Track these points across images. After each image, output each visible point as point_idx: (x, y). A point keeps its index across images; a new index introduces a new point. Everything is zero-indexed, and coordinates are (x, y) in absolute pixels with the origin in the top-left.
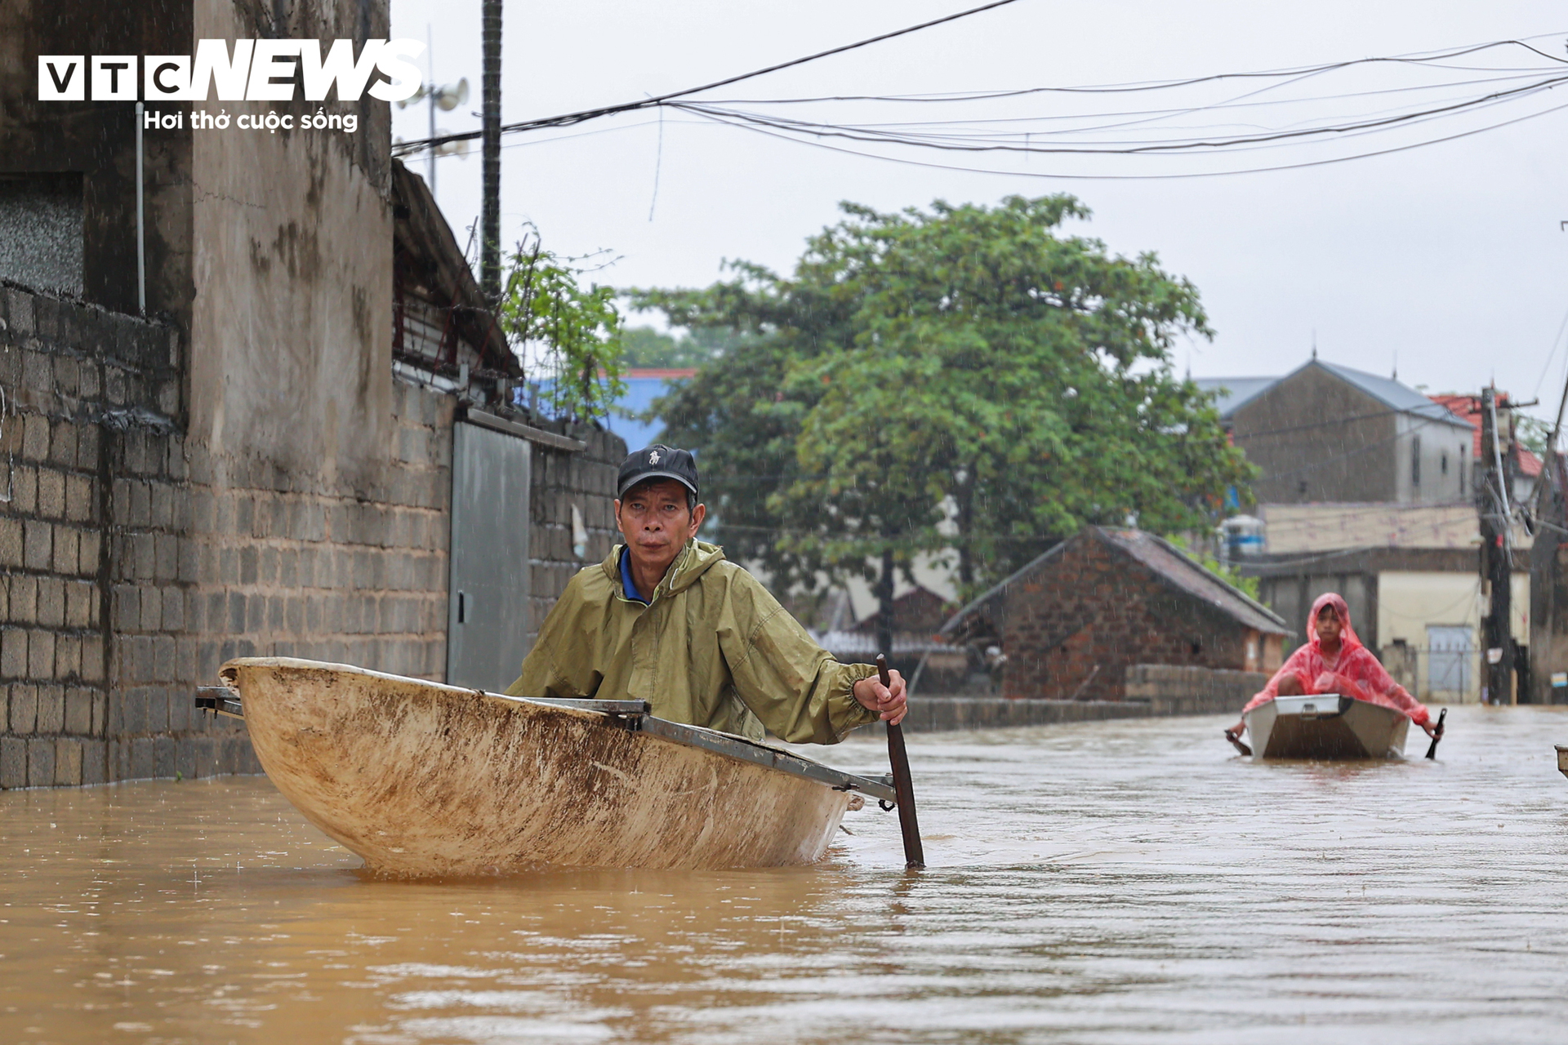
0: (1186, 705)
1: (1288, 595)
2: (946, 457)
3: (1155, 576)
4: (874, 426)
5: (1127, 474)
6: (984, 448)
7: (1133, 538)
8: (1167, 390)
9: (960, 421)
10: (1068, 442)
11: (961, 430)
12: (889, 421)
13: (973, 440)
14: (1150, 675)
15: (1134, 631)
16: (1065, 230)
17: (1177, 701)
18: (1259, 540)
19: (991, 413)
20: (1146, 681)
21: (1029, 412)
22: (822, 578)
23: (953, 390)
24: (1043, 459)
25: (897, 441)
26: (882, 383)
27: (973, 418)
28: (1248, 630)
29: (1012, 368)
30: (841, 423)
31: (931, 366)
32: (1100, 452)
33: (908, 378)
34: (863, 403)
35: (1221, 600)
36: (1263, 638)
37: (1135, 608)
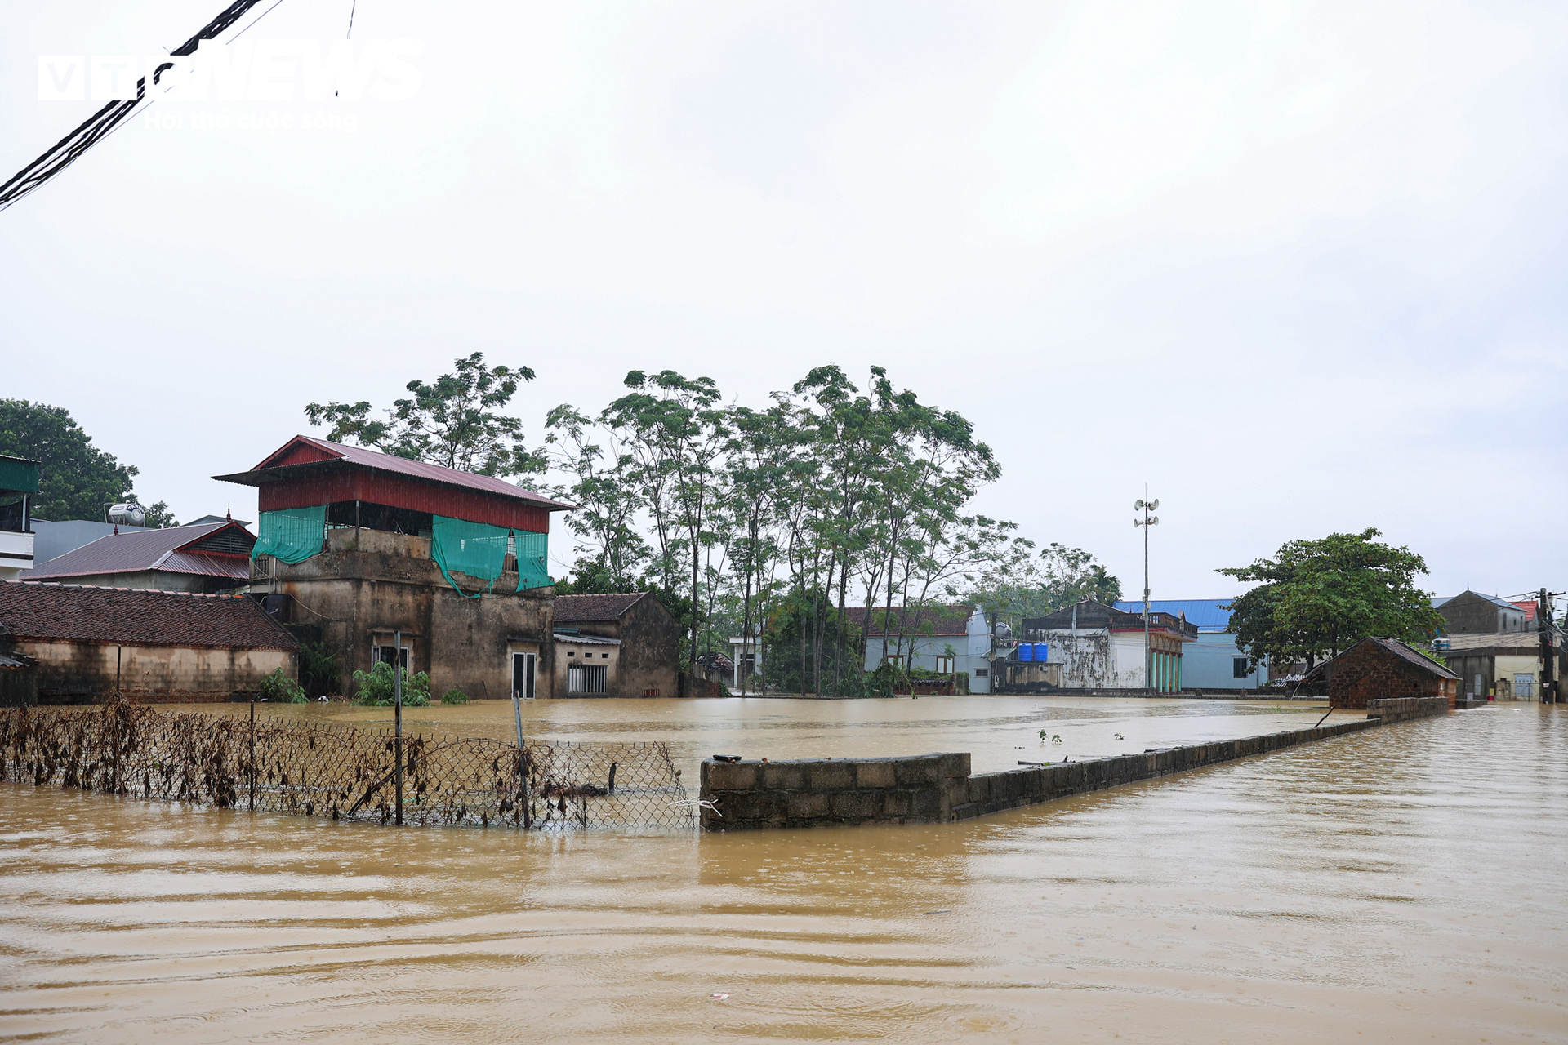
0: (1403, 716)
1: (1458, 664)
3: (1397, 656)
4: (1298, 608)
5: (1395, 622)
6: (1339, 613)
7: (1392, 643)
8: (1411, 593)
9: (1331, 604)
10: (1372, 611)
11: (1331, 607)
12: (1304, 605)
13: (1335, 611)
14: (1381, 705)
15: (1387, 678)
16: (1374, 540)
17: (1398, 715)
18: (1447, 645)
19: (1342, 601)
20: (1378, 708)
21: (1357, 600)
22: (1291, 658)
23: (1328, 595)
24: (1363, 616)
25: (1308, 612)
26: (1303, 594)
27: (1335, 603)
28: (1440, 678)
29: (1351, 586)
30: (1287, 606)
31: (1320, 586)
32: (1382, 615)
33: (1312, 591)
34: (1295, 599)
35: (1429, 666)
36: (1447, 681)
37: (1388, 669)
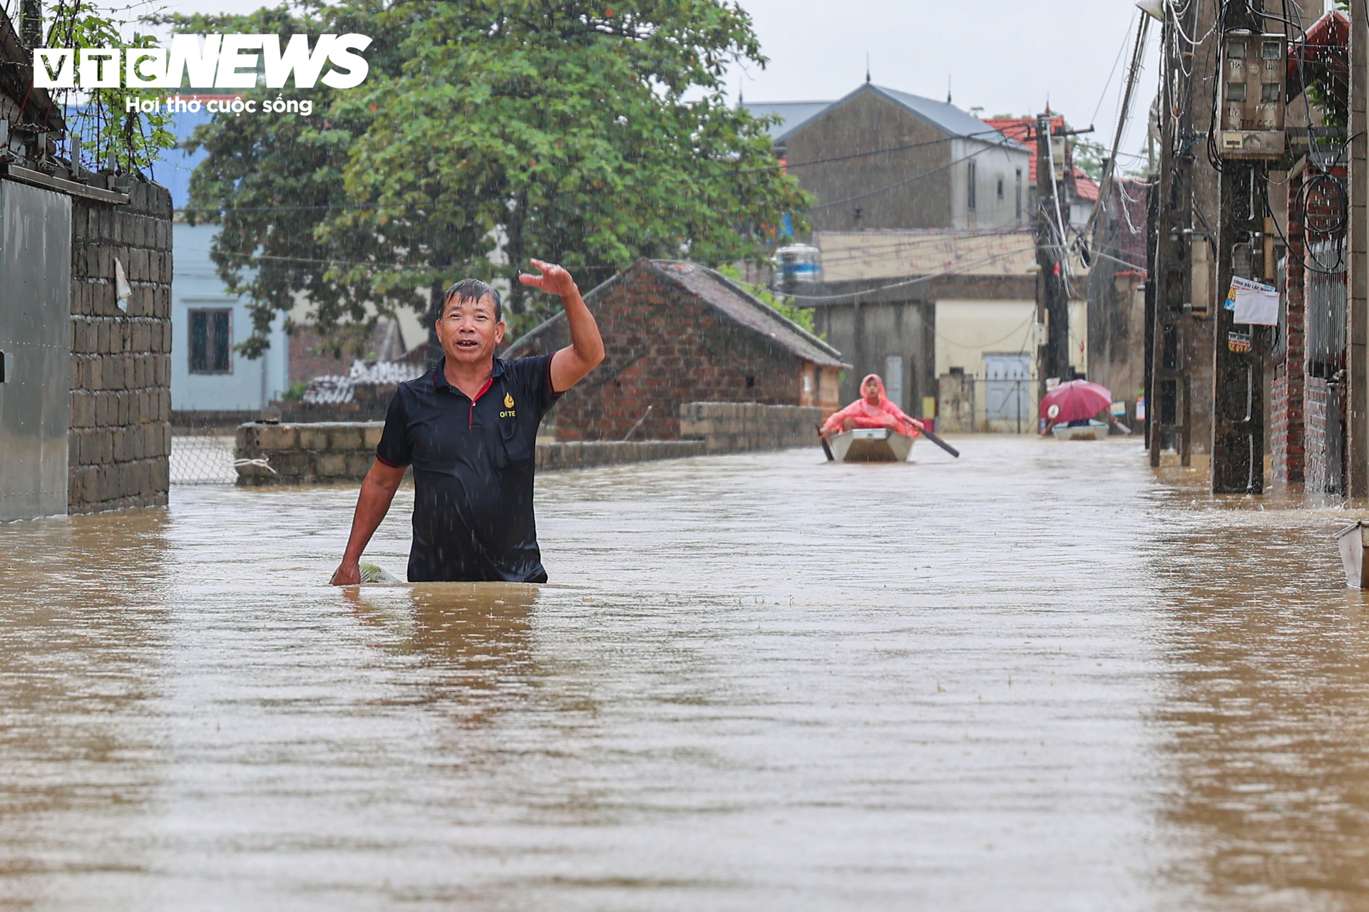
0: (741, 442)
1: (843, 325)
2: (497, 185)
3: (709, 309)
4: (421, 158)
5: (679, 203)
6: (533, 177)
7: (688, 272)
8: (720, 117)
9: (511, 150)
10: (619, 170)
11: (511, 158)
12: (437, 150)
13: (524, 169)
14: (705, 413)
15: (688, 364)
17: (733, 438)
18: (814, 268)
19: (541, 141)
20: (700, 419)
21: (580, 140)
22: (370, 308)
23: (502, 119)
24: (595, 189)
25: (448, 171)
26: (430, 112)
27: (523, 146)
28: (804, 363)
29: (560, 95)
30: (390, 152)
31: (480, 94)
32: (651, 182)
33: (457, 106)
34: (411, 131)
35: (776, 332)
36: (818, 370)
37: (690, 341)
